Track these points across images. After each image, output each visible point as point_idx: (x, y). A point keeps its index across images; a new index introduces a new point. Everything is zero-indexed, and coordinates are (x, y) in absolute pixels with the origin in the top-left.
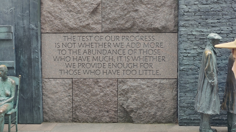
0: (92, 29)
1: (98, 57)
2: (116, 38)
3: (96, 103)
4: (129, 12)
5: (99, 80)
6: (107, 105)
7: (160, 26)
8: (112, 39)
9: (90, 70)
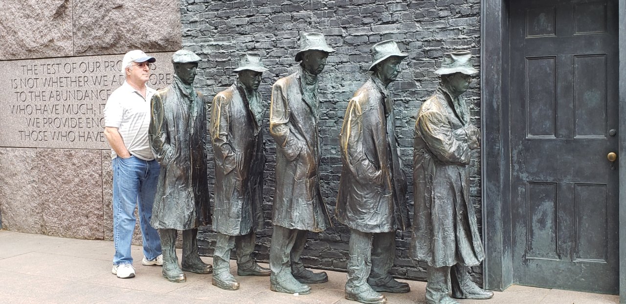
0: (59, 49)
1: (71, 106)
2: (95, 66)
4: (108, 11)
5: (73, 152)
8: (90, 69)
9: (60, 131)
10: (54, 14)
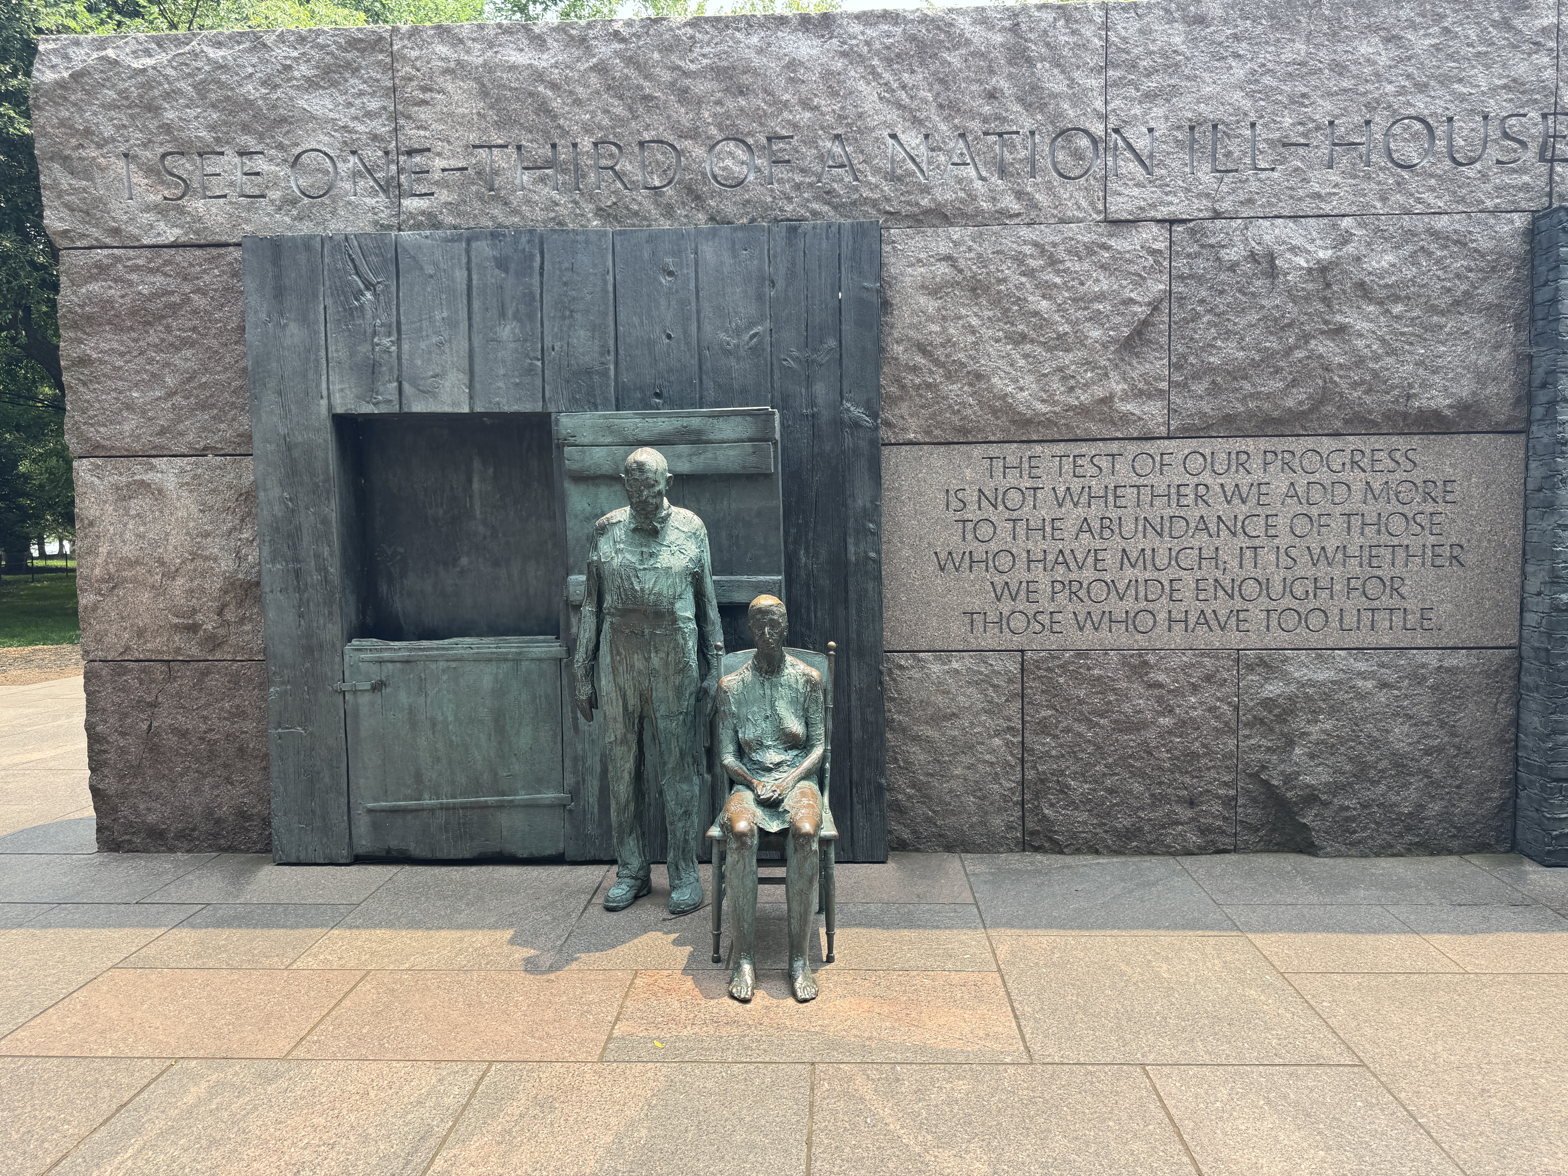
0: (1126, 419)
1: (1148, 552)
3: (1138, 764)
4: (1306, 338)
5: (1151, 659)
6: (1187, 772)
7: (1447, 402)
8: (1217, 466)
9: (1107, 609)
10: (1126, 337)
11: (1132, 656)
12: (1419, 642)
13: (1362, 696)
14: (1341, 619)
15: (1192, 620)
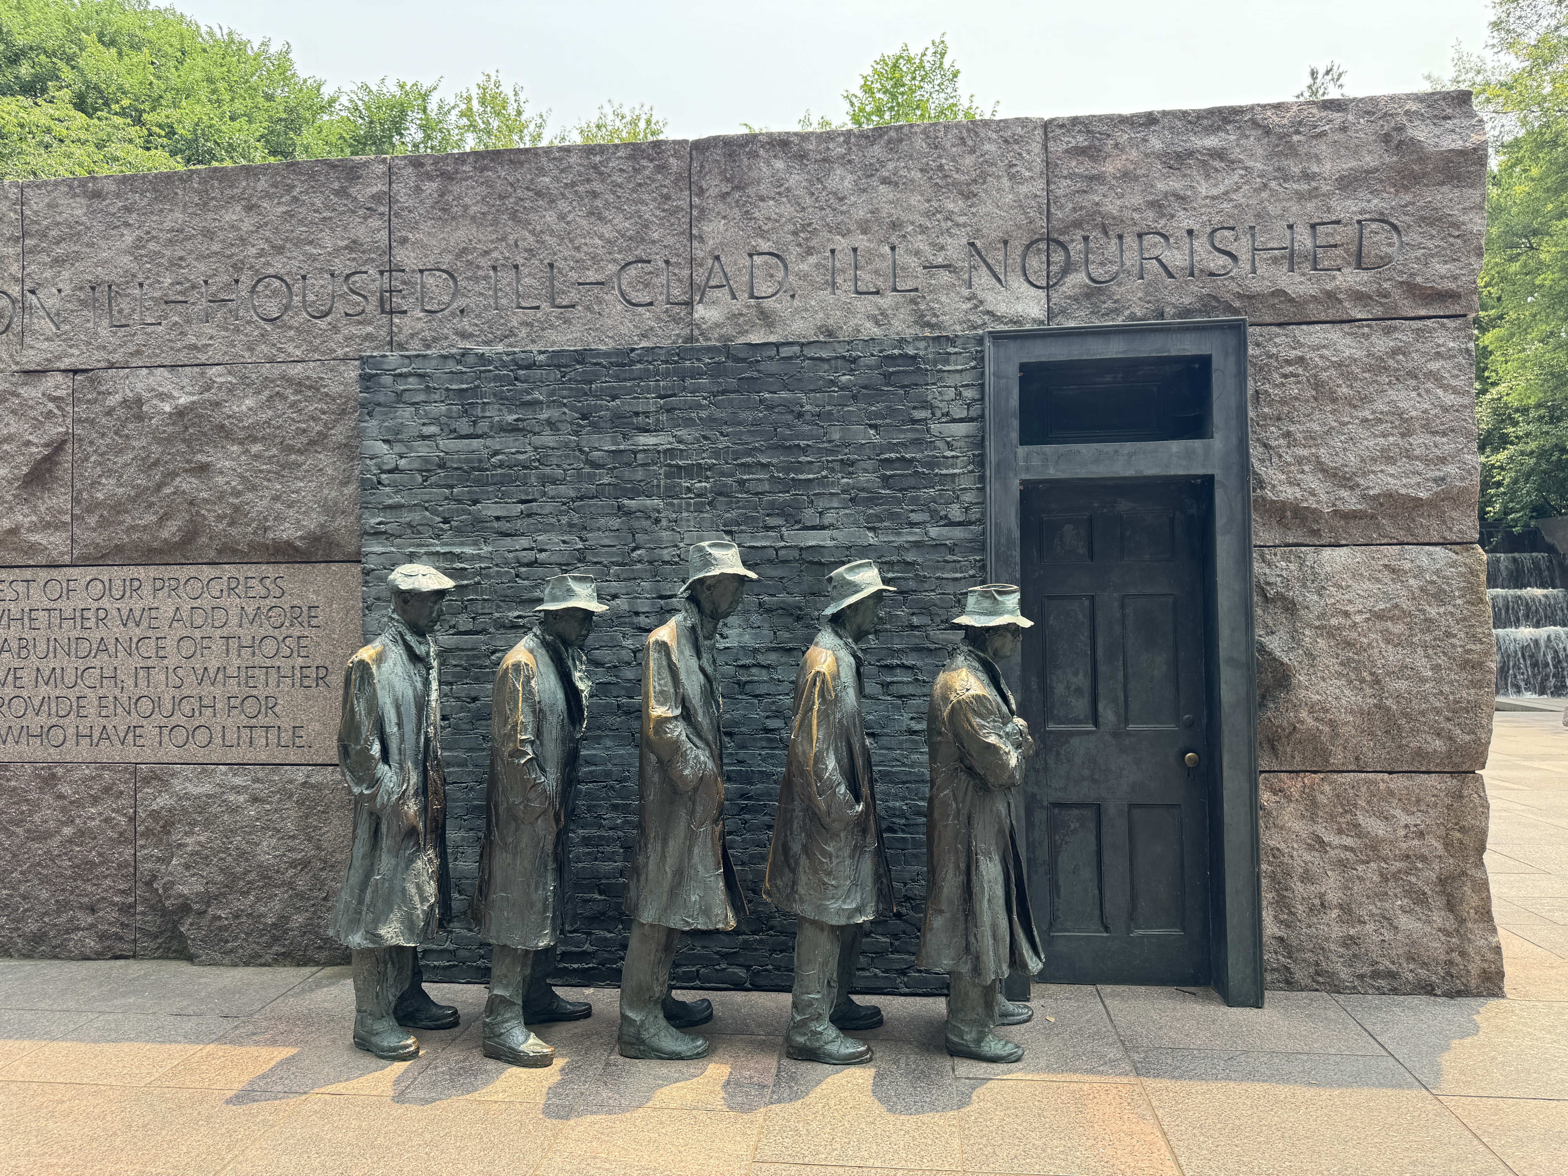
0: (33, 549)
1: (58, 671)
2: (128, 588)
3: (45, 872)
4: (174, 474)
5: (60, 771)
6: (88, 880)
7: (299, 534)
8: (114, 592)
9: (24, 724)
10: (25, 475)
11: (42, 769)
12: (292, 759)
13: (234, 810)
14: (224, 735)
15: (96, 735)
